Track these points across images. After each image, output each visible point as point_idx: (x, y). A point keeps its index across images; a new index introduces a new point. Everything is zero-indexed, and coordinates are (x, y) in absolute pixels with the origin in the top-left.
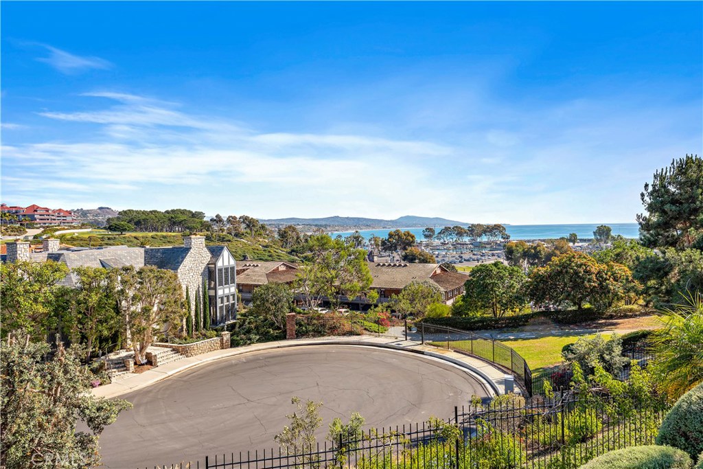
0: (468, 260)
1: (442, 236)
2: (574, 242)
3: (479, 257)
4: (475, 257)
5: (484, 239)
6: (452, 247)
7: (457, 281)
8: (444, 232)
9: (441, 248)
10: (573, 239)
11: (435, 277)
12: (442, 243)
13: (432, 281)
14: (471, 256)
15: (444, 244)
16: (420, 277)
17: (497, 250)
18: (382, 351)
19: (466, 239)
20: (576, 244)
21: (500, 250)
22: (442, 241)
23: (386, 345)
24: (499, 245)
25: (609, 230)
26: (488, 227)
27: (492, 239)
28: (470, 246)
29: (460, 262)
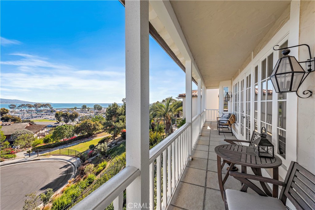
0: (36, 117)
1: (20, 108)
2: (76, 109)
3: (41, 115)
4: (38, 116)
5: (42, 108)
6: (26, 112)
7: (38, 128)
8: (21, 106)
9: (20, 112)
10: (75, 108)
11: (27, 128)
12: (20, 111)
13: (26, 130)
14: (37, 115)
15: (21, 111)
16: (19, 129)
17: (48, 112)
18: (19, 164)
19: (33, 109)
20: (77, 110)
21: (49, 112)
22: (20, 109)
23: (19, 162)
24: (49, 111)
25: (86, 106)
26: (43, 105)
27: (45, 108)
28: (35, 111)
29: (32, 118)
